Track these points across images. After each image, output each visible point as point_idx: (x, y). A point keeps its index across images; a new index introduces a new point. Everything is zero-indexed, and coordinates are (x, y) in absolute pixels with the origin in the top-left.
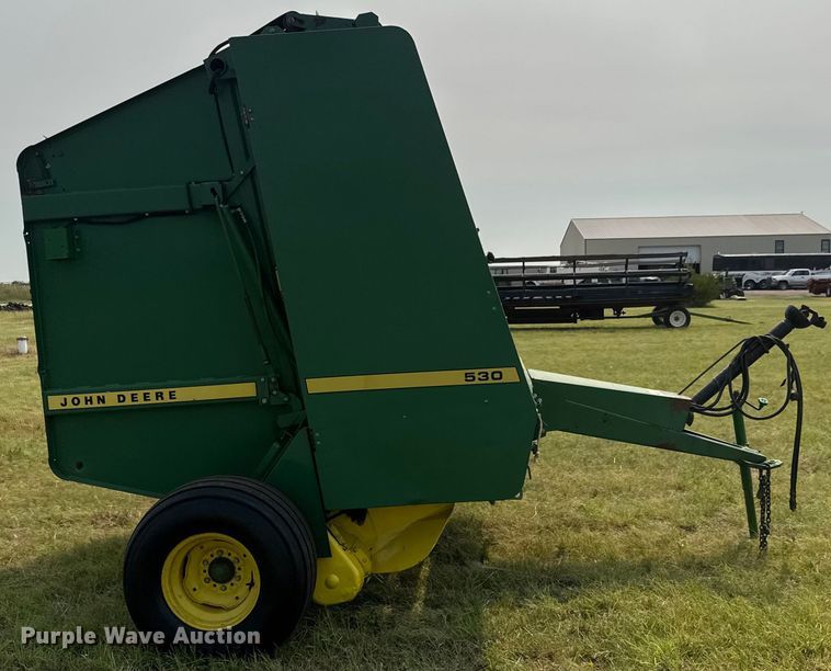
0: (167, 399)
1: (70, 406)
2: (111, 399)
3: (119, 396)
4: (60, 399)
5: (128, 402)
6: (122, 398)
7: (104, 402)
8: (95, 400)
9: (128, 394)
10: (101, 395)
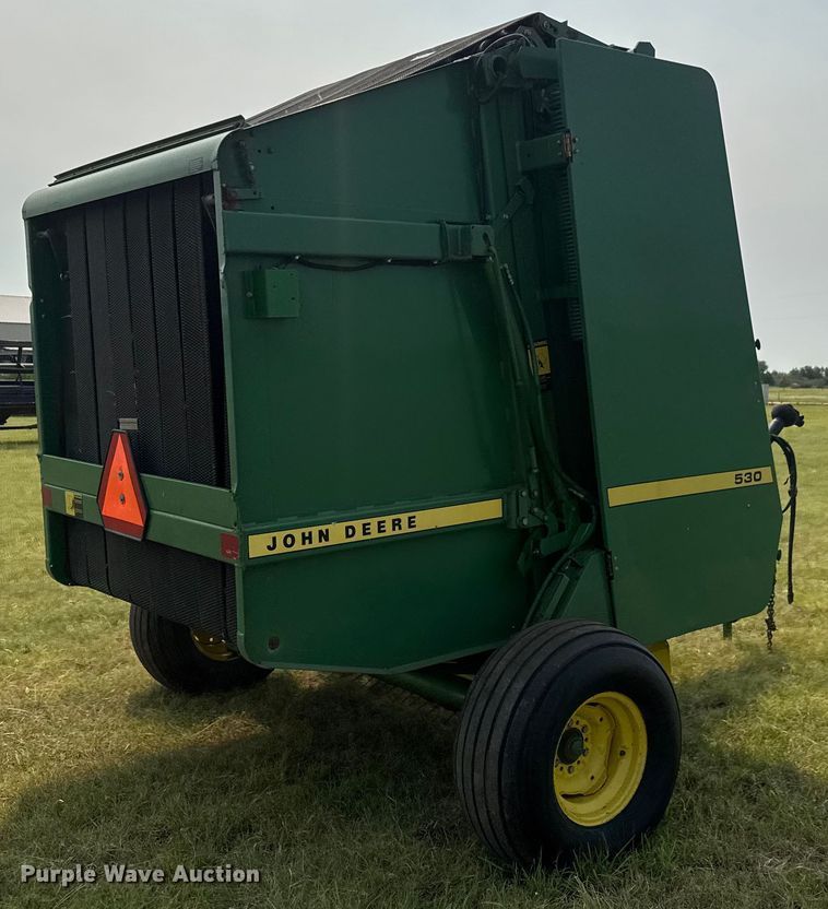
0: (405, 529)
1: (280, 549)
2: (337, 534)
3: (347, 528)
4: (266, 539)
5: (359, 536)
6: (350, 532)
7: (327, 540)
8: (315, 536)
9: (358, 524)
10: (323, 528)
